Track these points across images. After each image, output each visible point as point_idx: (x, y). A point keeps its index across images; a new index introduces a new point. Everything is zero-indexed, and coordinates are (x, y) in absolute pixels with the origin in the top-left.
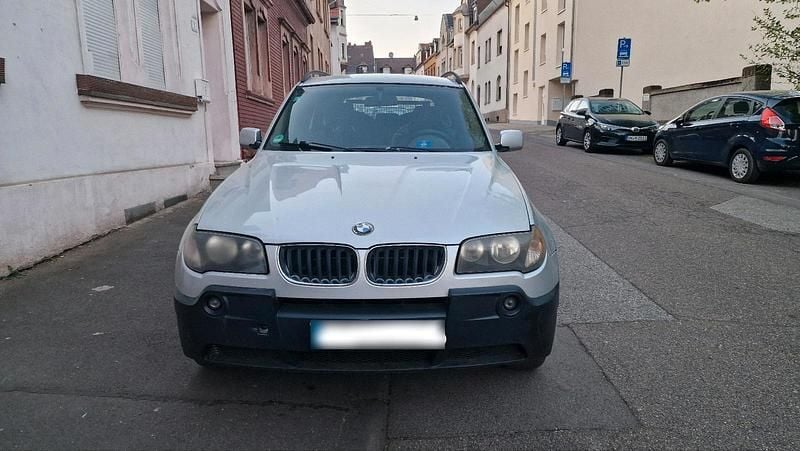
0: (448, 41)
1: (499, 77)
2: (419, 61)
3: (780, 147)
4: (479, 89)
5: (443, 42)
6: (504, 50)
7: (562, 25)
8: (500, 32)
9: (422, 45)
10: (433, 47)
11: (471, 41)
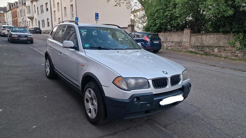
0: (22, 3)
1: (48, 19)
2: (8, 9)
3: (148, 45)
4: (39, 22)
5: (20, 3)
6: (49, 9)
7: (72, 5)
8: (47, 4)
9: (9, 3)
10: (15, 4)
11: (34, 5)
